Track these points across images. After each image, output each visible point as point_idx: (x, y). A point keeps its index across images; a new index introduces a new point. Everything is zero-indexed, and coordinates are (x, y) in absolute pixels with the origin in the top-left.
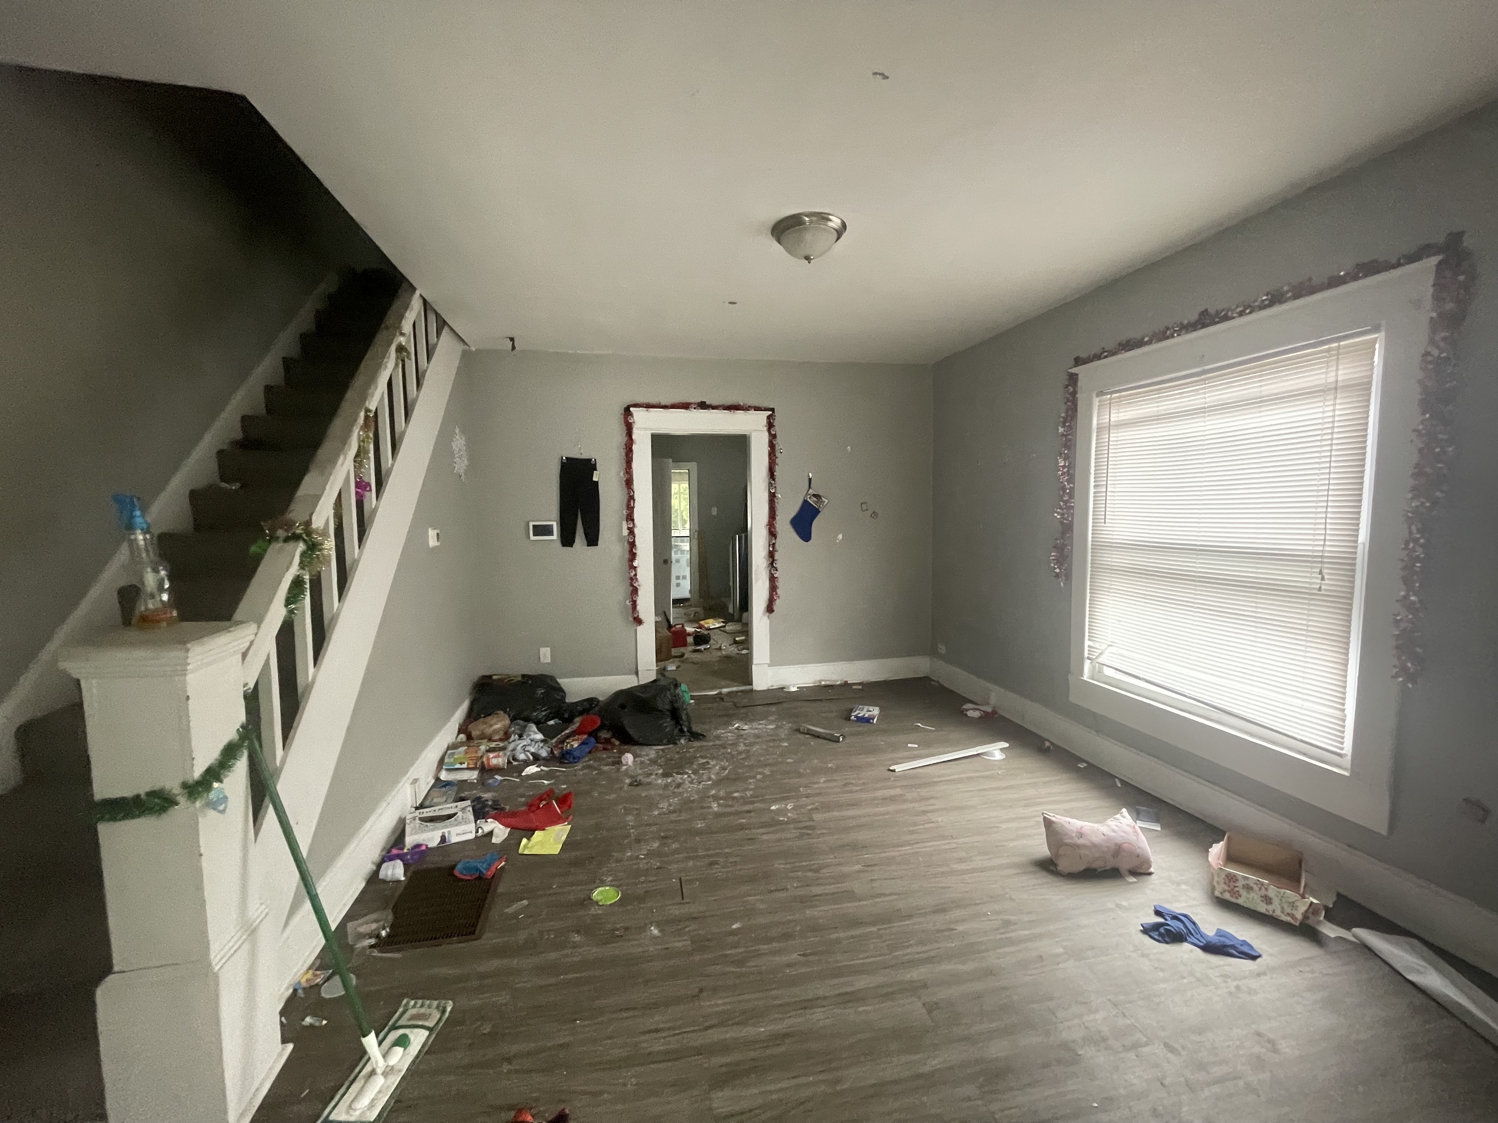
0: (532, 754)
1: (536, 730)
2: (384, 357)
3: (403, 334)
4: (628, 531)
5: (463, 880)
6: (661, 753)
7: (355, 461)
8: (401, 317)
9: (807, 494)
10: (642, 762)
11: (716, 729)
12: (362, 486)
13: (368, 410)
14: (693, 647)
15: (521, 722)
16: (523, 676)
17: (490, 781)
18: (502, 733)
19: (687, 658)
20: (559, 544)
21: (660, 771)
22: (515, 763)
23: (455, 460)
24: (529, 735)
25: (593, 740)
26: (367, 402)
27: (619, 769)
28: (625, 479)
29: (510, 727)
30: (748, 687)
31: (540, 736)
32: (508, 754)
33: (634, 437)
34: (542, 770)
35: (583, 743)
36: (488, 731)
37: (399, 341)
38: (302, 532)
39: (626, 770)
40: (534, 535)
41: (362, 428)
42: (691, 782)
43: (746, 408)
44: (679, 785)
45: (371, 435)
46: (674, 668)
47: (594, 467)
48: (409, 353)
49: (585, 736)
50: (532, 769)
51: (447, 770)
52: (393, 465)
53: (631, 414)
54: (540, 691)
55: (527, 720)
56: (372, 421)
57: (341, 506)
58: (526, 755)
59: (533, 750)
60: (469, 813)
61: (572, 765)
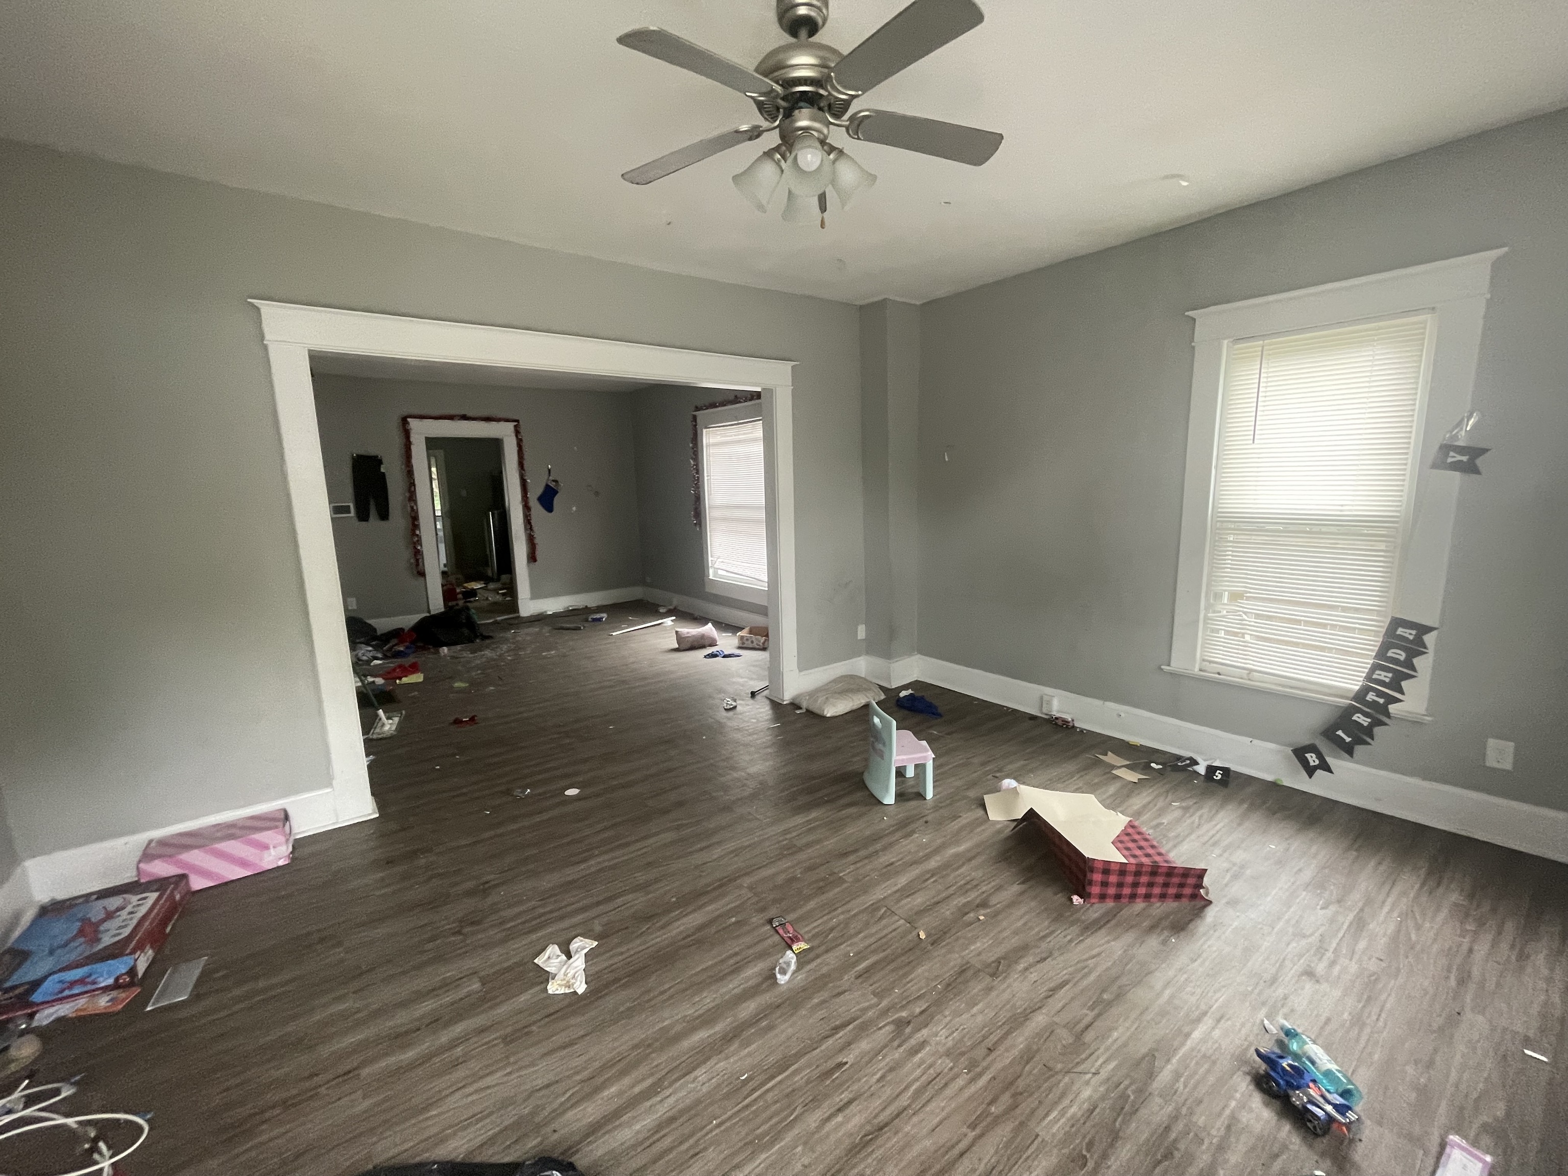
6: (464, 647)
9: (548, 479)
10: (454, 651)
11: (499, 634)
14: (464, 600)
20: (356, 520)
24: (363, 649)
25: (413, 646)
27: (439, 655)
28: (406, 470)
30: (516, 615)
33: (411, 439)
35: (407, 648)
39: (445, 655)
43: (498, 420)
47: (381, 462)
49: (407, 644)
53: (408, 423)
58: (367, 657)
61: (405, 657)
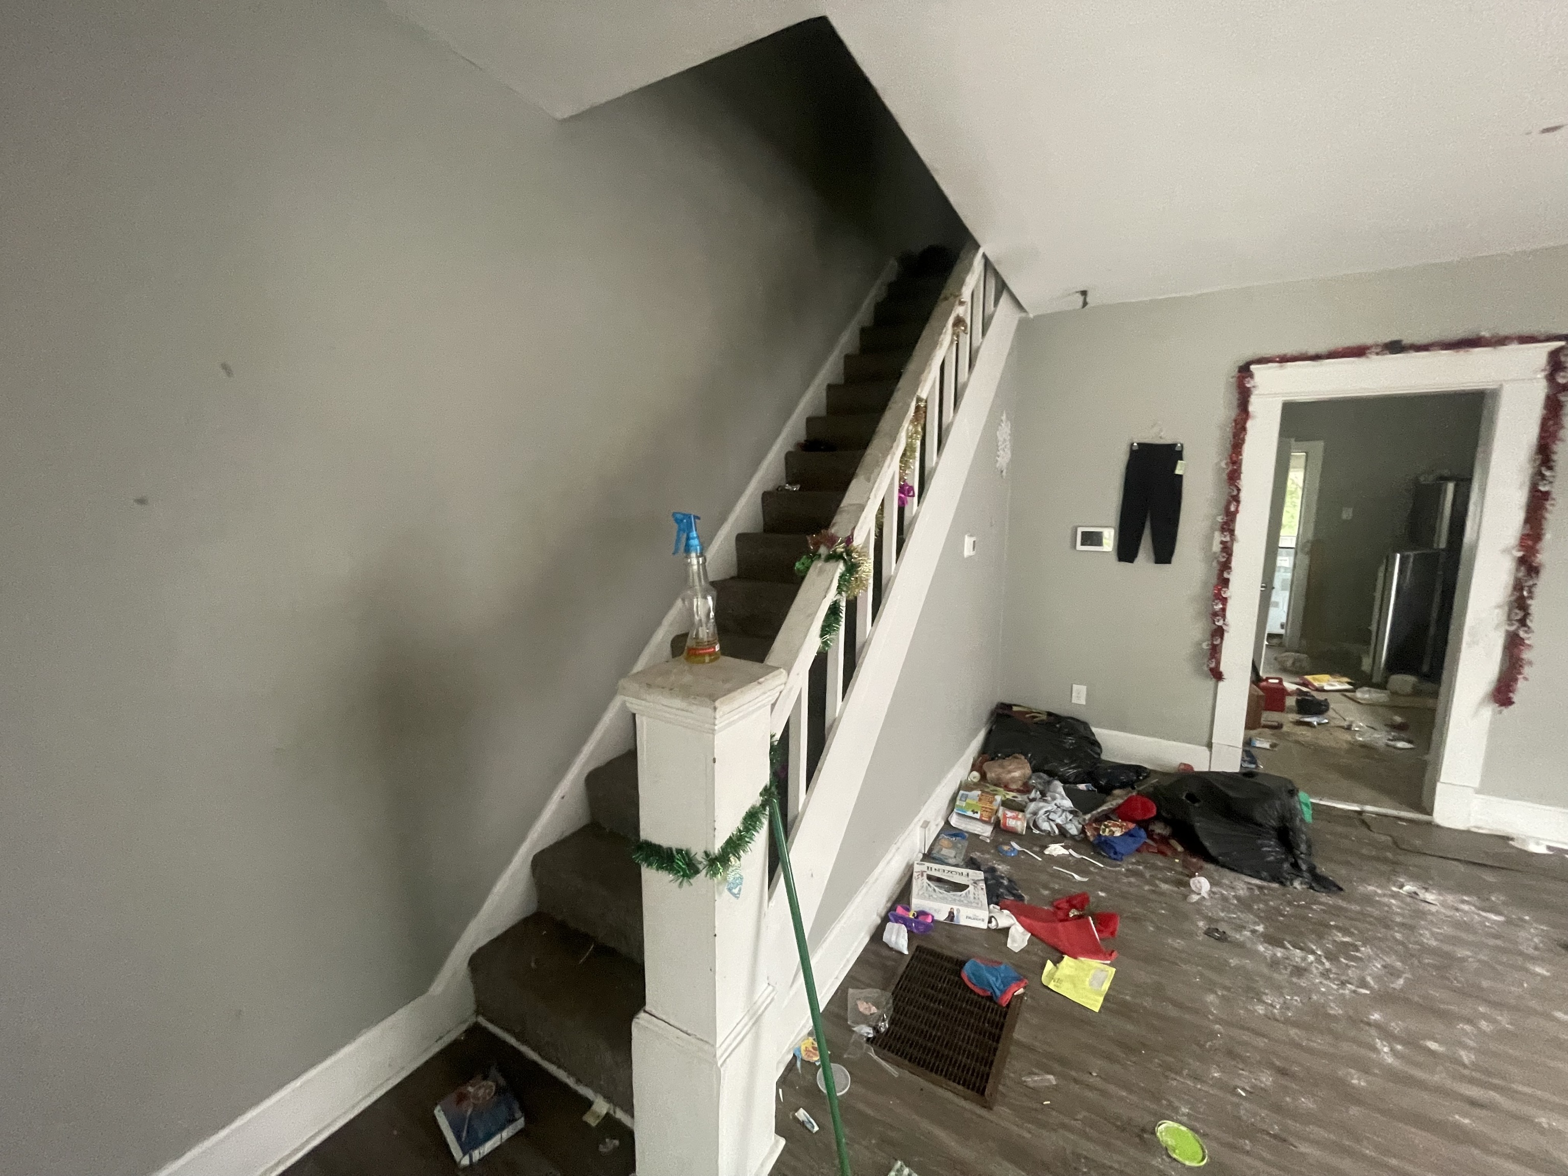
0: (1058, 825)
1: (1063, 793)
2: (940, 334)
3: (962, 303)
4: (1221, 546)
5: (972, 991)
6: (1257, 892)
7: (901, 462)
8: (962, 283)
10: (1225, 899)
11: (1364, 881)
12: (905, 490)
13: (919, 400)
14: (1297, 717)
15: (1045, 776)
16: (1050, 714)
17: (1006, 848)
18: (1020, 783)
19: (1288, 734)
20: (1114, 557)
21: (1260, 928)
22: (1036, 831)
23: (999, 453)
24: (1054, 799)
25: (1143, 833)
26: (919, 390)
27: (1185, 897)
28: (1227, 471)
29: (1030, 778)
30: (1421, 817)
31: (1068, 803)
32: (1028, 816)
33: (1251, 409)
34: (1070, 855)
35: (1129, 834)
36: (1007, 777)
37: (957, 312)
38: (842, 550)
39: (1197, 903)
40: (1082, 544)
41: (912, 422)
42: (1325, 974)
43: (1497, 342)
44: (1299, 971)
45: (920, 429)
46: (1266, 745)
47: (1179, 455)
48: (966, 327)
49: (1132, 826)
50: (1056, 850)
51: (959, 814)
52: (937, 463)
53: (1251, 375)
54: (1070, 740)
55: (1052, 774)
56: (921, 413)
57: (882, 514)
58: (1051, 827)
59: (1059, 821)
60: (980, 892)
61: (1114, 862)
